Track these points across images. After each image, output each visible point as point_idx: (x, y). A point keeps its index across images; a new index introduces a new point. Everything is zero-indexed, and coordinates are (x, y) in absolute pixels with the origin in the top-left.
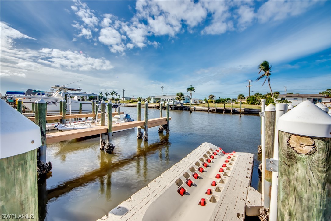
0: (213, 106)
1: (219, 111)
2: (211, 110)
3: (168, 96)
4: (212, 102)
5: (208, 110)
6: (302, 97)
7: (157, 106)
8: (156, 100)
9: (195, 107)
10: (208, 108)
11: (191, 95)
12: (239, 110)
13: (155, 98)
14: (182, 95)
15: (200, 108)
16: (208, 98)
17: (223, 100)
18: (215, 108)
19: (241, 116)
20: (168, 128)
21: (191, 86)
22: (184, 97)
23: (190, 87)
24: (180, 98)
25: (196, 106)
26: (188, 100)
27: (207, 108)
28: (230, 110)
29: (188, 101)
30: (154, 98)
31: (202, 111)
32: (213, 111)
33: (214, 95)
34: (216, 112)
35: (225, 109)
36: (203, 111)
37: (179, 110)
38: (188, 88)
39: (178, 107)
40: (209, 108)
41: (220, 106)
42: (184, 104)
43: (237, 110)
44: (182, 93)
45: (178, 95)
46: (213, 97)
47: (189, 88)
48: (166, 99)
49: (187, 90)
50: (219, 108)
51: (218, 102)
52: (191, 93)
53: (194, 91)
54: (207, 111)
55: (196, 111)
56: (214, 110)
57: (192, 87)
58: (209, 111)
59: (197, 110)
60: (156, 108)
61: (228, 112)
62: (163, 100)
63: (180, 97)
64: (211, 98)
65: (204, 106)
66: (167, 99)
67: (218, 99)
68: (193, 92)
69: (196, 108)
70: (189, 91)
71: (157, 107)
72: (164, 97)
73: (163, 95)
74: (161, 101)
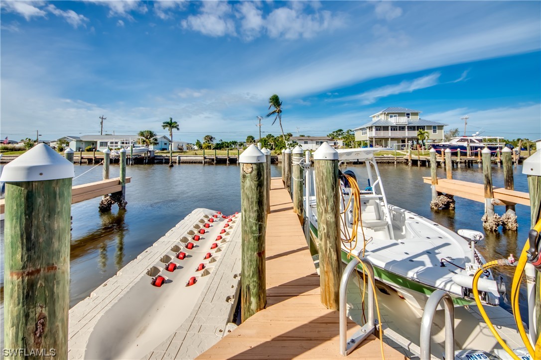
0: (211, 154)
1: (221, 162)
2: (208, 160)
3: (117, 137)
4: (209, 147)
5: (203, 161)
6: (312, 140)
7: (88, 159)
8: (83, 146)
9: (179, 157)
10: (203, 158)
11: (171, 135)
13: (79, 141)
14: (151, 134)
15: (188, 158)
16: (202, 141)
17: (227, 144)
18: (214, 157)
20: (124, 199)
21: (171, 119)
22: (156, 140)
23: (169, 121)
24: (147, 140)
25: (182, 154)
26: (165, 144)
27: (201, 158)
28: (236, 160)
29: (164, 147)
30: (77, 141)
31: (192, 163)
32: (210, 162)
33: (213, 136)
34: (216, 164)
35: (228, 157)
36: (195, 163)
37: (145, 163)
38: (164, 123)
39: (144, 157)
40: (205, 158)
41: (222, 154)
42: (158, 153)
44: (152, 130)
45: (142, 134)
46: (211, 140)
47: (168, 123)
48: (112, 143)
49: (163, 126)
50: (220, 156)
51: (219, 147)
52: (171, 132)
53: (178, 129)
54: (202, 163)
55: (181, 164)
56: (213, 160)
57: (173, 121)
58: (205, 163)
59: (183, 163)
60: (85, 163)
61: (233, 161)
62: (102, 144)
63: (147, 138)
64: (208, 141)
65: (196, 154)
66: (116, 143)
67: (219, 142)
68: (174, 130)
69: (181, 158)
70: (167, 128)
71: (86, 160)
72: (108, 139)
73: (103, 133)
74: (98, 148)
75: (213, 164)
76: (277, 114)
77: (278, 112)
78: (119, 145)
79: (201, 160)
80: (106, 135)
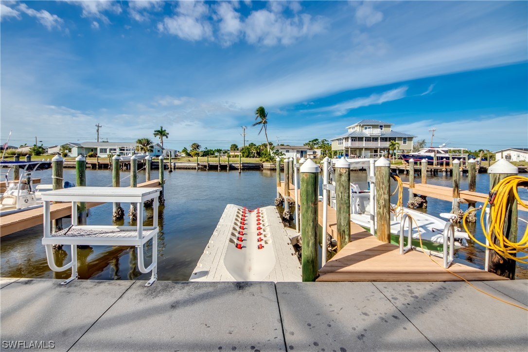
0: (204, 160)
1: (213, 168)
2: (201, 166)
3: (114, 144)
4: (197, 154)
5: (197, 168)
6: (293, 149)
7: (92, 164)
8: (84, 152)
9: (175, 163)
10: (196, 165)
11: (162, 142)
12: (239, 165)
13: (80, 147)
14: (148, 142)
15: (182, 164)
16: (189, 149)
17: (212, 152)
18: (207, 164)
19: (240, 173)
21: (162, 128)
22: (152, 147)
23: (160, 129)
24: (145, 147)
25: (177, 161)
26: (159, 151)
27: (194, 165)
28: (226, 166)
29: (158, 154)
30: (78, 148)
31: (186, 169)
32: (203, 168)
33: (199, 144)
34: (209, 170)
35: (220, 164)
36: (189, 169)
38: (155, 131)
39: (143, 163)
40: (198, 164)
41: (213, 161)
42: (154, 159)
43: (234, 165)
44: (149, 139)
45: (140, 142)
46: (197, 148)
47: (159, 131)
48: (111, 150)
49: (155, 134)
50: (211, 163)
51: (206, 154)
52: (162, 140)
53: (167, 137)
54: (195, 169)
55: (176, 170)
56: (205, 166)
57: (163, 130)
58: (199, 169)
59: (178, 168)
60: (89, 167)
61: (224, 168)
62: (103, 151)
63: (144, 146)
64: (195, 148)
65: (189, 161)
66: (115, 150)
67: (205, 150)
68: (164, 138)
69: (176, 164)
70: (158, 136)
71: (90, 165)
72: (106, 146)
73: (100, 140)
74: (99, 154)
75: (205, 170)
76: (263, 124)
77: (264, 123)
78: (118, 152)
79: (194, 166)
80: (103, 142)
